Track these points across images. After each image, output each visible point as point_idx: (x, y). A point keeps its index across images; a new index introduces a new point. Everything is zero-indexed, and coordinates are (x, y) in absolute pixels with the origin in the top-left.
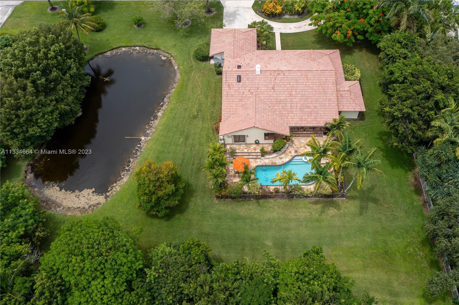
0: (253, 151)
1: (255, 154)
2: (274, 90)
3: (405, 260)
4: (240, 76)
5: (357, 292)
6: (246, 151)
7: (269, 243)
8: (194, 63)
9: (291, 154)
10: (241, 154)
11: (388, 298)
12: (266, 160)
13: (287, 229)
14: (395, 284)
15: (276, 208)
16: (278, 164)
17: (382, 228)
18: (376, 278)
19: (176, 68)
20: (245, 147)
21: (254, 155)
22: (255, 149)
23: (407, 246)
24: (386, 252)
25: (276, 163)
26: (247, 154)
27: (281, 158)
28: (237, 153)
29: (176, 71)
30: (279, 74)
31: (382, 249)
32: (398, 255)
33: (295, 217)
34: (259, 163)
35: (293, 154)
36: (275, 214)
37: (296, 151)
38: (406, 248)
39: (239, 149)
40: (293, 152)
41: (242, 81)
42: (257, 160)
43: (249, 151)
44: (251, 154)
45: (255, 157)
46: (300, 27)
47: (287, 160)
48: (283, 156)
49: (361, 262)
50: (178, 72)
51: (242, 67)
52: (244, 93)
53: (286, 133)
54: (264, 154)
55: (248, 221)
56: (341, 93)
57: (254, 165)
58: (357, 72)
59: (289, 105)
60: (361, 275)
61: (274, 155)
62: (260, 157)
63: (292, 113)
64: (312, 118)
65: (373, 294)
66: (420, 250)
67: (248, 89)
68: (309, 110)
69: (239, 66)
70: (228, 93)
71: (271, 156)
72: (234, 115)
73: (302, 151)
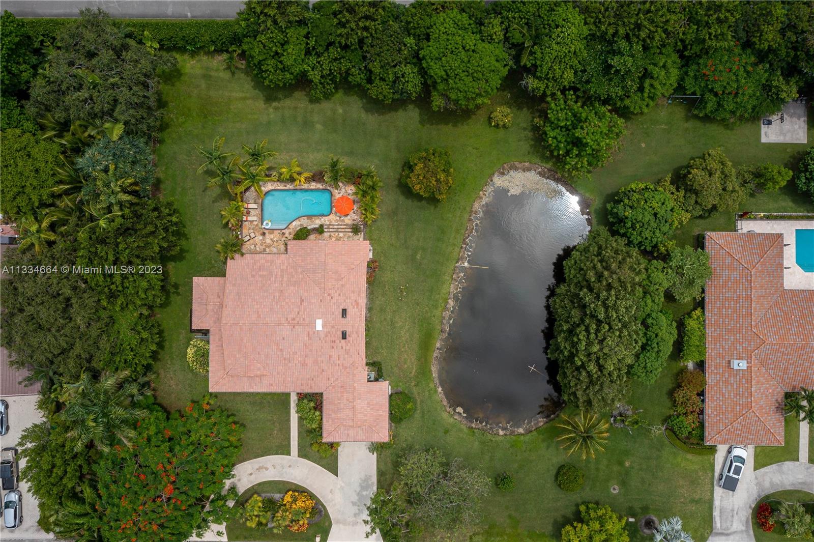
0: (332, 234)
1: (331, 230)
2: (301, 298)
3: (189, 110)
4: (343, 317)
5: (240, 79)
6: (341, 234)
7: (319, 127)
8: (415, 391)
9: (289, 231)
10: (347, 230)
11: (213, 74)
12: (317, 223)
13: (299, 141)
14: (204, 86)
15: (310, 164)
18: (221, 92)
19: (440, 389)
22: (330, 236)
23: (184, 123)
24: (205, 117)
26: (340, 230)
27: (301, 225)
28: (351, 232)
29: (440, 384)
30: (293, 319)
31: (209, 120)
32: (194, 114)
35: (287, 232)
36: (311, 157)
37: (284, 234)
38: (185, 121)
39: (349, 237)
40: (287, 235)
41: (341, 311)
43: (337, 234)
47: (294, 223)
49: (232, 107)
50: (437, 381)
51: (341, 336)
52: (339, 295)
53: (292, 244)
54: (320, 230)
55: (340, 151)
56: (219, 300)
57: (332, 217)
58: (191, 356)
59: (285, 279)
60: (234, 94)
61: (309, 228)
62: (325, 227)
63: (282, 271)
64: (258, 264)
65: (226, 75)
66: (172, 120)
67: (334, 300)
68: (261, 273)
69: (344, 336)
70: (359, 295)
71: (313, 226)
72: (352, 267)
73: (276, 236)
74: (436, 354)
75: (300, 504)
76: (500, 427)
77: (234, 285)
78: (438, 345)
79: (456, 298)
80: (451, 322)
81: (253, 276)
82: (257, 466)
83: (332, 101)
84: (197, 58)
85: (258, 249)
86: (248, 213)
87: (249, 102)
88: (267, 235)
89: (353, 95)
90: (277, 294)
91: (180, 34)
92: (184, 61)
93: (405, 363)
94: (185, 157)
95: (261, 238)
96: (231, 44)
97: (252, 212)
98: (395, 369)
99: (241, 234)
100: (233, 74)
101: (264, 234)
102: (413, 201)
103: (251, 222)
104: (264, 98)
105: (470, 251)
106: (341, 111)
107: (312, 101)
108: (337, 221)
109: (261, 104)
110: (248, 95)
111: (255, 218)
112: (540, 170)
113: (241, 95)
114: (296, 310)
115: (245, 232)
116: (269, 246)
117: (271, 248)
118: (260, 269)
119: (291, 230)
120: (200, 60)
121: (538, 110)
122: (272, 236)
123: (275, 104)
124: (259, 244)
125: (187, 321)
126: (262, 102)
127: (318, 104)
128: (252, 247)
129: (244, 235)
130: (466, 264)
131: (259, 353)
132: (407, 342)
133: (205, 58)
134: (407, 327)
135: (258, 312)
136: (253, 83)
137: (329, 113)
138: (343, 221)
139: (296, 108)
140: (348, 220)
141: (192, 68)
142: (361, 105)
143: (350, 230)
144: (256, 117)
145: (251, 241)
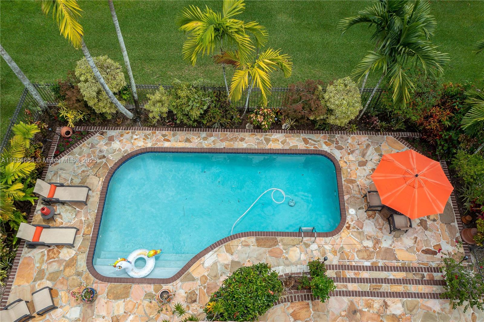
9: (189, 286)
10: (412, 288)
16: (253, 239)
21: (353, 280)
25: (259, 243)
26: (385, 288)
27: (235, 266)
34: (328, 247)
42: (336, 262)
43: (377, 302)
44: (367, 287)
45: (350, 274)
47: (209, 259)
54: (312, 285)
57: (348, 239)
62: (329, 273)
88: (101, 301)
108: (367, 253)
111: (69, 238)
115: (18, 284)
143: (436, 289)
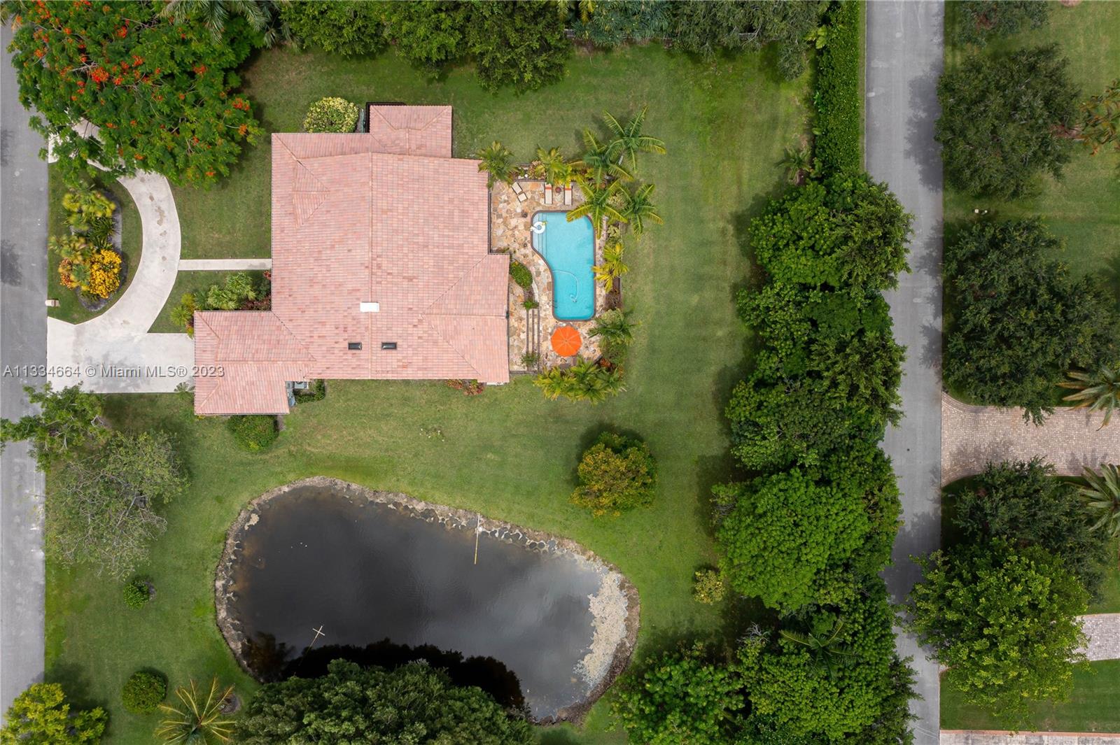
0: (524, 322)
1: (531, 320)
2: (414, 277)
3: (721, 96)
4: (384, 344)
5: (771, 175)
6: (523, 336)
7: (695, 299)
8: (282, 451)
9: (530, 254)
10: (530, 344)
11: (779, 132)
12: (542, 298)
13: (673, 269)
14: (759, 118)
15: (635, 286)
16: (550, 280)
17: (671, 119)
18: (750, 145)
19: (286, 489)
20: (515, 337)
21: (533, 321)
22: (521, 319)
23: (700, 87)
24: (710, 122)
25: (549, 283)
26: (530, 334)
27: (538, 274)
28: (527, 352)
29: (294, 489)
30: (379, 267)
31: (705, 127)
32: (715, 104)
33: (652, 257)
34: (547, 312)
35: (529, 251)
36: (647, 288)
37: (525, 246)
38: (704, 90)
39: (520, 348)
40: (523, 251)
41: (394, 341)
42: (541, 315)
43: (525, 329)
44: (531, 326)
45: (536, 320)
46: (160, 211)
47: (541, 262)
48: (533, 270)
49: (726, 163)
50: (299, 484)
51: (354, 341)
52: (420, 338)
53: (504, 260)
54: (530, 303)
55: (657, 332)
56: (414, 147)
57: (552, 322)
58: (331, 103)
59: (446, 252)
60: (746, 166)
61: (534, 285)
62: (536, 311)
63: (461, 246)
64: (471, 209)
65: (776, 152)
66: (706, 69)
67: (411, 330)
68: (456, 213)
69: (354, 346)
70: (419, 369)
71: (536, 291)
72: (467, 357)
73: (522, 234)
74: (341, 483)
75: (99, 276)
76: (228, 582)
77: (436, 171)
78: (354, 486)
79: (428, 513)
80: (391, 506)
81: (451, 201)
82: (164, 206)
83: (736, 320)
84: (804, 107)
85: (501, 206)
86: (558, 190)
87: (734, 189)
88: (523, 220)
89: (745, 352)
90: (421, 239)
91: (837, 82)
92: (800, 87)
93: (324, 436)
94: (647, 90)
95: (519, 210)
96: (823, 162)
97: (558, 197)
98: (315, 421)
99: (525, 180)
100: (778, 164)
101: (524, 215)
102: (577, 446)
103: (544, 195)
104: (740, 213)
105: (500, 536)
106: (720, 333)
107: (735, 288)
108: (546, 329)
109: (731, 207)
110: (745, 188)
111: (549, 201)
112: (628, 645)
113: (745, 177)
114: (395, 271)
115: (528, 185)
116: (505, 223)
117: (502, 227)
118: (463, 211)
119: (530, 257)
120: (800, 112)
121: (721, 641)
122: (521, 227)
123: (731, 228)
124: (508, 207)
125: (388, 96)
126: (734, 210)
127: (730, 297)
128: (504, 197)
129: (523, 184)
130: (480, 529)
131: (328, 211)
132: (357, 439)
133: (804, 119)
134: (380, 439)
135: (391, 211)
136: (764, 195)
137: (716, 315)
138: (545, 339)
139: (725, 263)
140: (547, 346)
141: (787, 99)
142: (729, 365)
143: (530, 349)
144: (711, 200)
145: (513, 195)
